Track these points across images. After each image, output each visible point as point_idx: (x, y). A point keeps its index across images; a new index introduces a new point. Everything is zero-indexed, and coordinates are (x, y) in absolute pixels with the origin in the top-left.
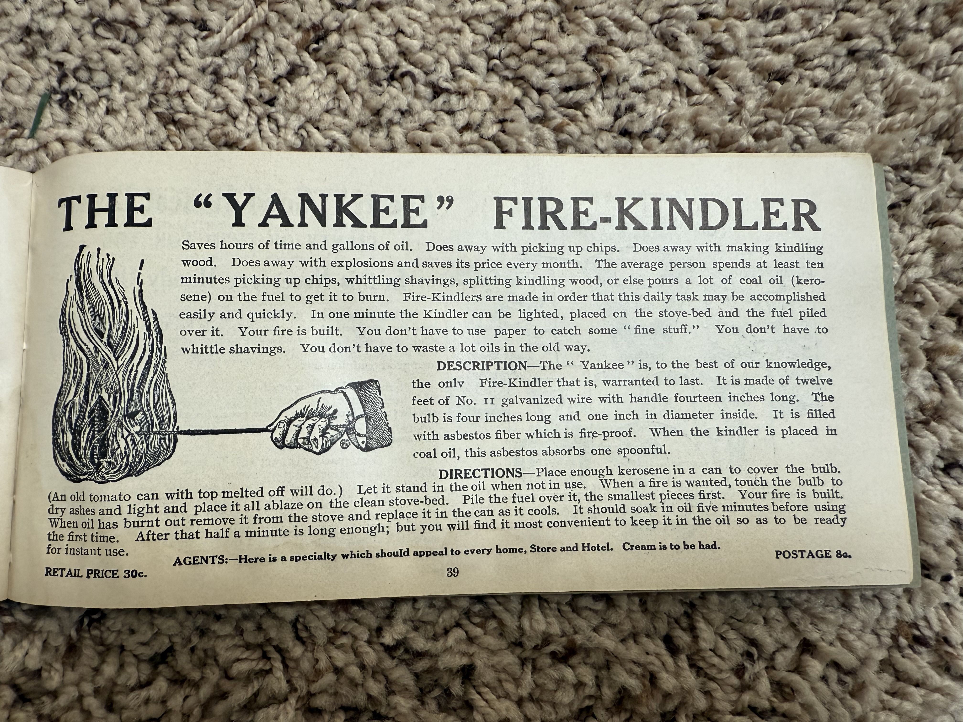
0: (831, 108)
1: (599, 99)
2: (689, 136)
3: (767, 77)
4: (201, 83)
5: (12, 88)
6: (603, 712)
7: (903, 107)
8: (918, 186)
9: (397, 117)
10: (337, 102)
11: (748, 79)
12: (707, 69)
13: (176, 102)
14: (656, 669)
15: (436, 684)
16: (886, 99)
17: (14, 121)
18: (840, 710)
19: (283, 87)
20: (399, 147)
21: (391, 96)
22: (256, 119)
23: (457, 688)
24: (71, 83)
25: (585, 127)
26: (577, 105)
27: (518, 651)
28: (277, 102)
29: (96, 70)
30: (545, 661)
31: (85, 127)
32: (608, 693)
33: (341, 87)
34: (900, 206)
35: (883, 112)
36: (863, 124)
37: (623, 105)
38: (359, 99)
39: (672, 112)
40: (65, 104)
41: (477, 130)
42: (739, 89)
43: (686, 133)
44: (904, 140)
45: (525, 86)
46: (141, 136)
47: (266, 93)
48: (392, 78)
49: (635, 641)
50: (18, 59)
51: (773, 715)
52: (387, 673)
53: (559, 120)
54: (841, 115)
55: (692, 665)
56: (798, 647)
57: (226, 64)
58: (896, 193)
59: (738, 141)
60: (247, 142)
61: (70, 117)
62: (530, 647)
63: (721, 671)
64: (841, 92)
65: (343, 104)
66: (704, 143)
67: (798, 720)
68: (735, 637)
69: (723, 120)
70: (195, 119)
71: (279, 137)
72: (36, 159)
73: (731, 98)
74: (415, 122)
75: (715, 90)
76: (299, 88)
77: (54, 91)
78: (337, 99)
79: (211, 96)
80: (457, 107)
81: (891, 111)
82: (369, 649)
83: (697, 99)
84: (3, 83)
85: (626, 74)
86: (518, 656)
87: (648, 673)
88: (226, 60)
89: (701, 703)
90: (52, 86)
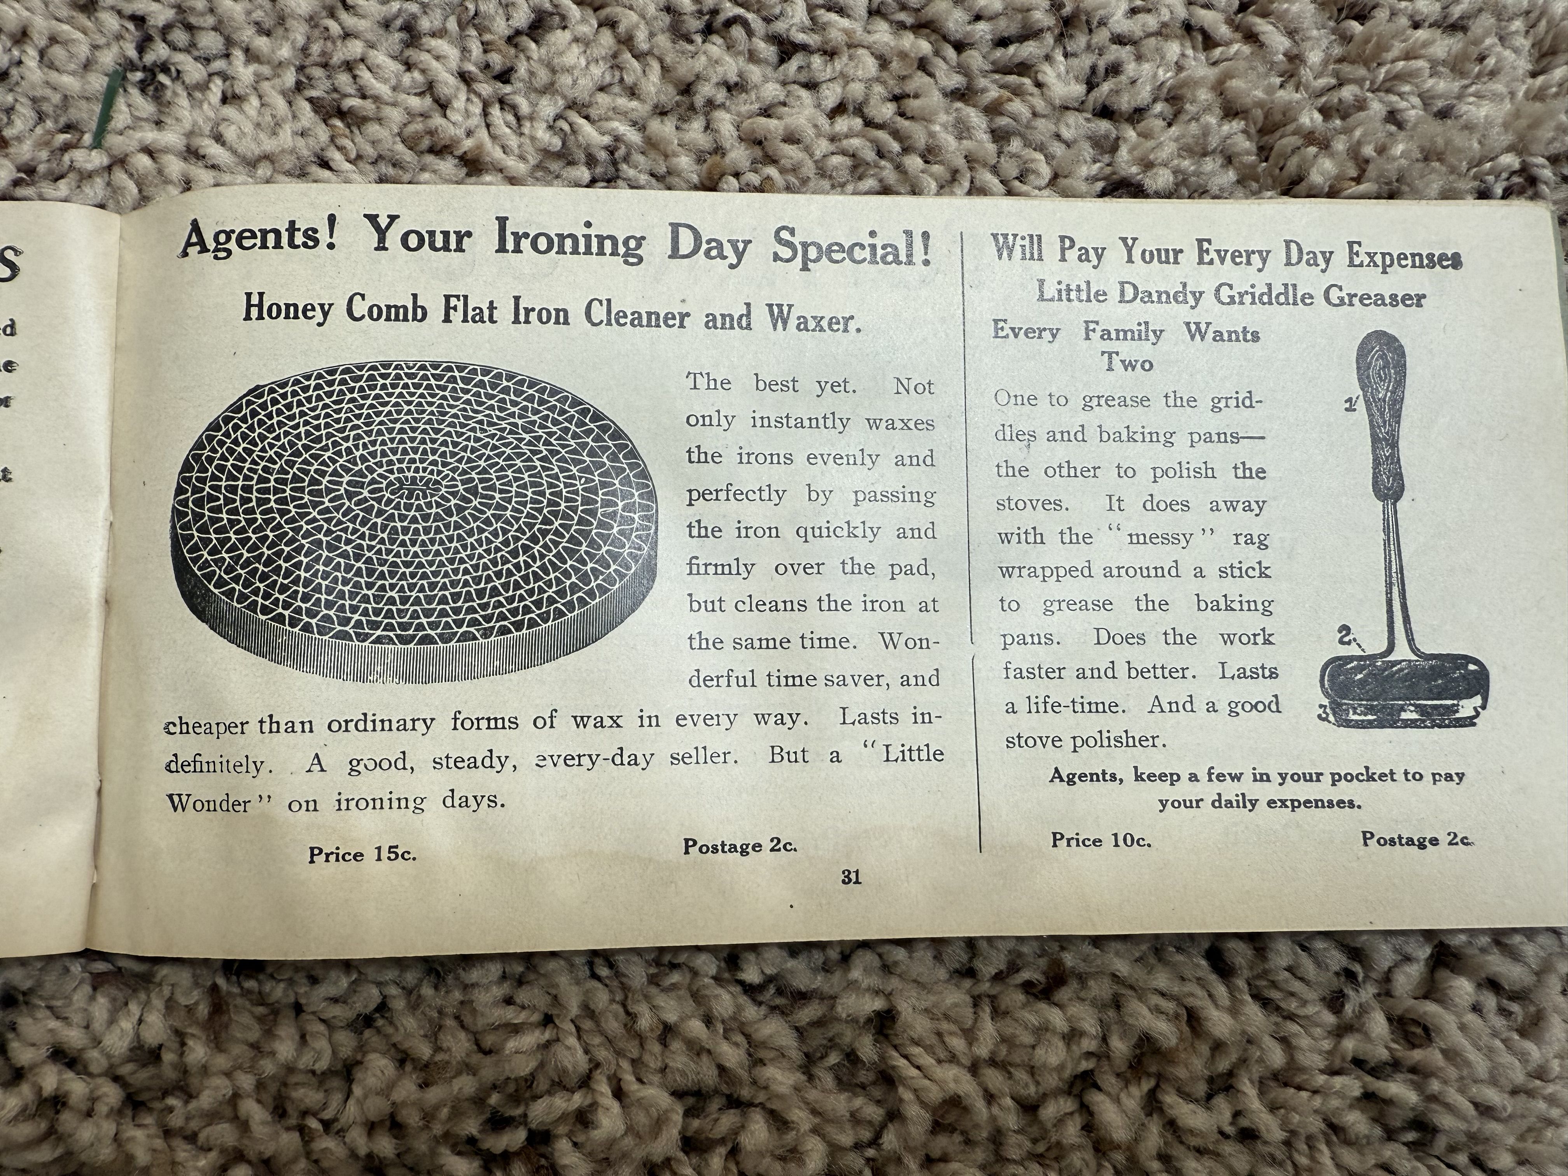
0: (1444, 63)
1: (1060, 58)
2: (1213, 114)
3: (1336, 12)
4: (384, 46)
5: (57, 63)
6: (1113, 1080)
7: (1562, 58)
9: (721, 95)
10: (617, 74)
11: (1308, 15)
12: (1236, 3)
13: (343, 79)
14: (1198, 1003)
15: (832, 1044)
16: (1533, 46)
17: (63, 121)
18: (1507, 1058)
19: (523, 50)
20: (728, 146)
21: (710, 59)
22: (481, 105)
23: (867, 1048)
24: (159, 51)
25: (1040, 104)
26: (1023, 68)
27: (967, 983)
28: (514, 77)
29: (203, 29)
30: (1014, 998)
31: (187, 126)
32: (1120, 1046)
33: (624, 48)
35: (1530, 67)
36: (1498, 87)
37: (1102, 64)
38: (656, 66)
39: (1183, 75)
40: (152, 88)
41: (858, 112)
42: (1291, 33)
43: (1207, 109)
45: (934, 37)
46: (286, 138)
47: (496, 60)
48: (708, 31)
49: (1161, 960)
50: (65, 12)
51: (1395, 1071)
52: (749, 1030)
53: (994, 93)
54: (1462, 74)
55: (1256, 997)
56: (1427, 959)
57: (425, 13)
58: (1555, 203)
59: (1295, 120)
60: (468, 144)
61: (160, 112)
62: (988, 976)
63: (1304, 1003)
64: (1460, 35)
65: (628, 74)
66: (1237, 125)
67: (1437, 1077)
68: (1325, 945)
69: (1269, 84)
70: (378, 108)
71: (521, 134)
72: (109, 184)
73: (1282, 49)
74: (751, 103)
75: (1251, 37)
76: (553, 49)
77: (131, 66)
78: (618, 67)
79: (402, 68)
80: (822, 76)
81: (1542, 66)
82: (720, 991)
83: (1222, 53)
84: (42, 53)
85: (1102, 12)
86: (969, 992)
87: (1184, 1012)
88: (424, 6)
89: (1276, 1057)
90: (126, 58)
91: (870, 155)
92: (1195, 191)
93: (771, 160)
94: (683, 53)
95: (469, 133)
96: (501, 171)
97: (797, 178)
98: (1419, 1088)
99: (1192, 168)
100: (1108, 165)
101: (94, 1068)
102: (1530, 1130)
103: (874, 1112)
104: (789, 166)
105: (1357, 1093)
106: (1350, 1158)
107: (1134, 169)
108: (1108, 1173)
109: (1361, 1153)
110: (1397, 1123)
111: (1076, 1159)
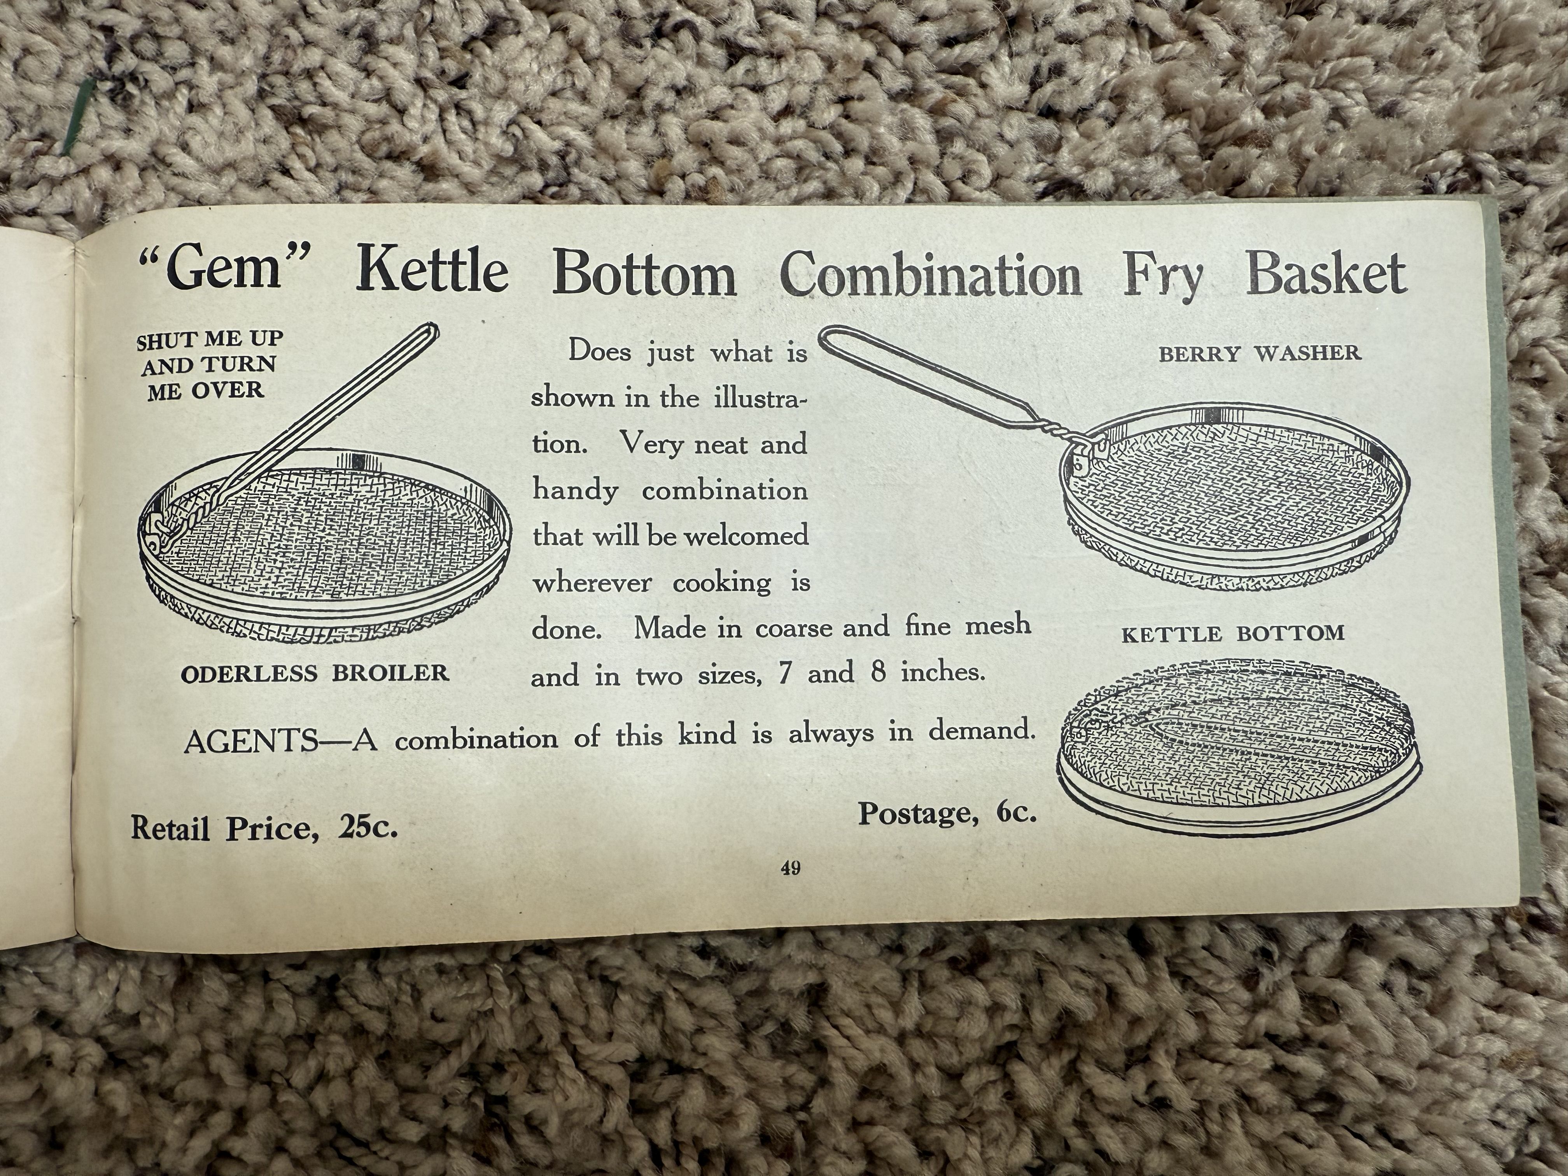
0: (1391, 58)
1: (1004, 57)
2: (1155, 114)
3: (1284, 8)
4: (343, 54)
5: (30, 74)
6: (1034, 1051)
7: (1511, 52)
8: (1536, 184)
9: (670, 99)
10: (569, 78)
11: (1253, 12)
13: (304, 87)
14: (1118, 980)
15: (768, 1014)
16: (1483, 39)
17: (37, 129)
18: (1413, 1034)
19: (479, 56)
20: (676, 149)
21: (658, 64)
22: (437, 111)
23: (800, 1019)
24: (127, 61)
25: (983, 105)
26: (968, 69)
27: (897, 959)
28: (470, 82)
29: (169, 38)
30: (939, 974)
31: (154, 134)
32: (1041, 1020)
33: (575, 52)
34: (1510, 218)
35: (1479, 61)
36: (1446, 83)
37: (1045, 64)
38: (606, 71)
39: (1125, 75)
40: (120, 97)
41: (803, 115)
42: (1237, 31)
43: (1149, 109)
44: (1514, 107)
45: (880, 38)
46: (248, 145)
47: (452, 67)
48: (658, 34)
49: (1083, 938)
50: (37, 23)
51: (1305, 1046)
53: (938, 94)
54: (1409, 69)
55: (1174, 974)
56: (1342, 940)
57: (383, 20)
58: (1500, 198)
59: (1237, 119)
60: (424, 150)
61: (129, 120)
62: (915, 952)
63: (1220, 980)
64: (1408, 29)
65: (580, 80)
66: (1181, 124)
67: (1345, 1052)
68: (1243, 926)
69: (1211, 84)
70: (337, 115)
71: (477, 139)
73: (1225, 47)
74: (700, 107)
75: (1197, 34)
76: (506, 55)
77: (102, 76)
78: (570, 72)
79: (361, 75)
80: (768, 79)
81: (1492, 59)
83: (1168, 50)
84: (16, 64)
85: (1048, 12)
86: (898, 969)
87: (1105, 988)
88: (382, 13)
89: (1190, 1031)
90: (96, 68)
91: (814, 156)
92: (1137, 190)
93: (717, 161)
94: (633, 58)
96: (457, 176)
97: (741, 179)
98: (1326, 1062)
99: (1133, 168)
100: (1051, 165)
101: (78, 1030)
102: (1435, 1102)
103: (805, 1079)
104: (734, 167)
105: (1267, 1065)
106: (1260, 1127)
107: (1075, 170)
108: (1027, 1139)
109: (1270, 1121)
110: (1307, 1095)
111: (995, 1125)
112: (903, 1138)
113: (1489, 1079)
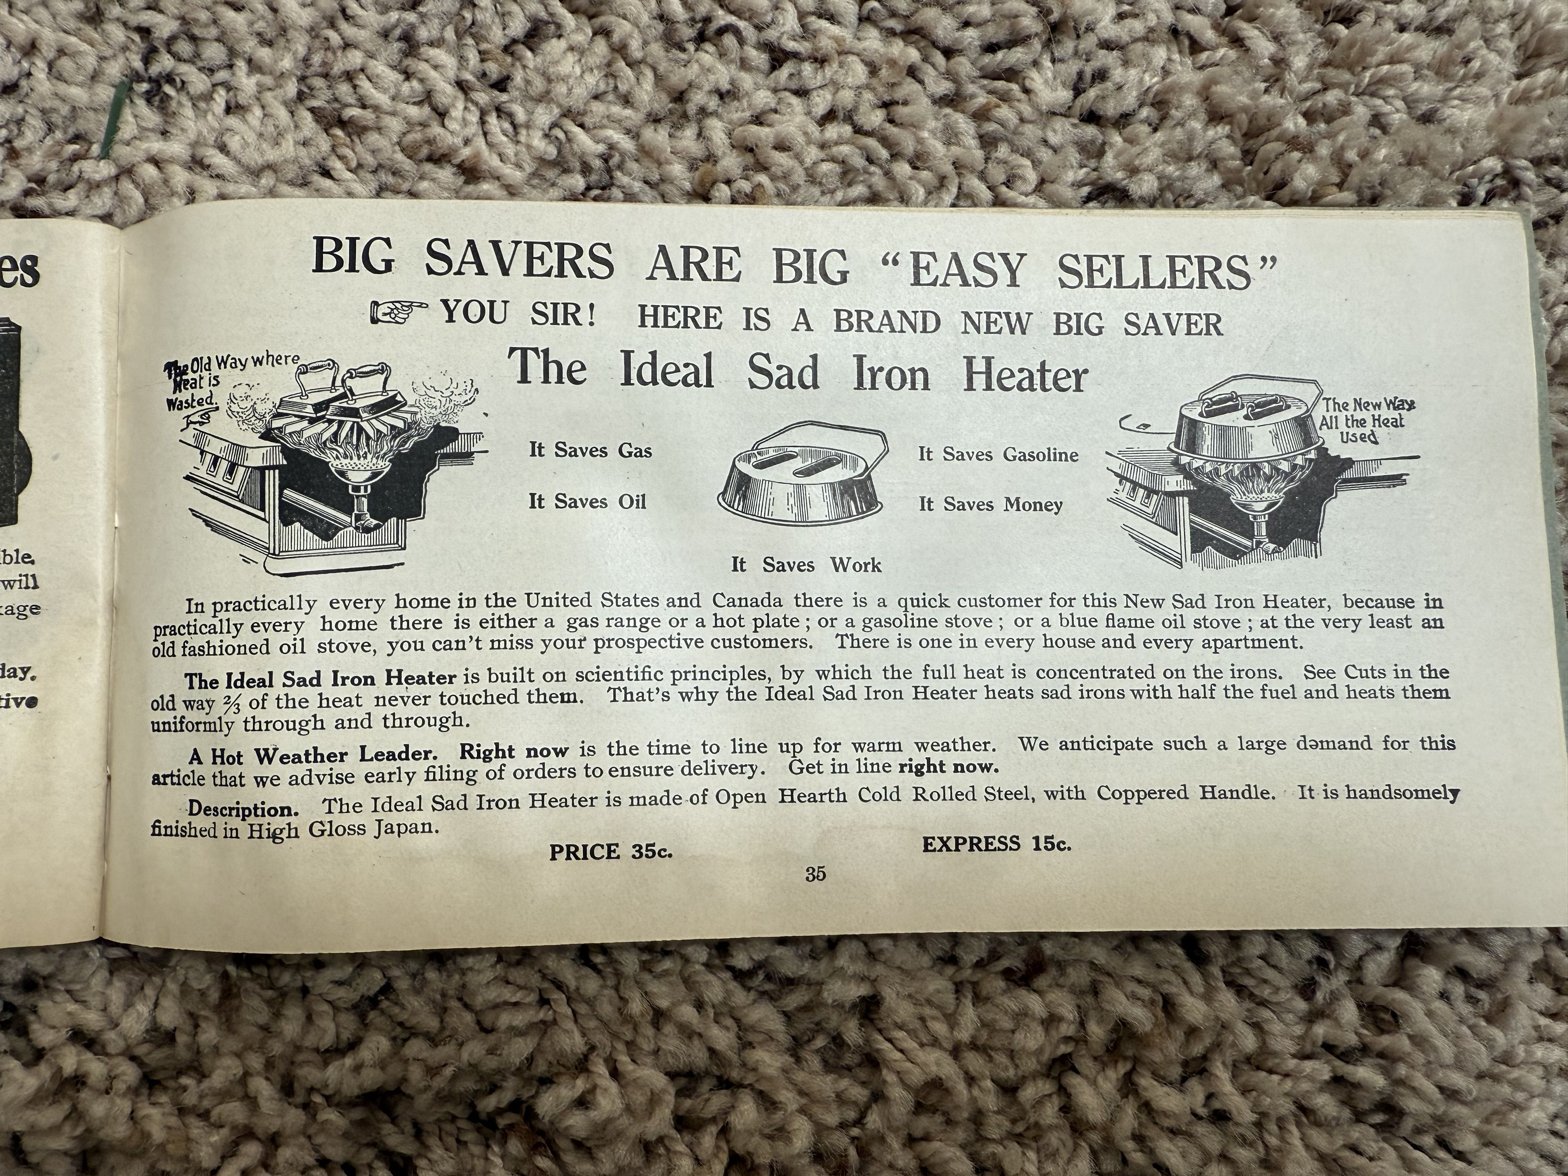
0: (1429, 66)
1: (1048, 64)
2: (1198, 120)
3: (1322, 16)
4: (383, 56)
5: (65, 74)
6: (1090, 1063)
7: (1547, 60)
9: (713, 103)
10: (611, 82)
11: (1294, 19)
12: (1223, 7)
13: (344, 89)
14: (1174, 990)
15: (819, 1028)
16: (1519, 48)
17: (71, 131)
18: (1472, 1044)
19: (519, 59)
20: (720, 153)
21: (702, 67)
22: (478, 114)
23: (852, 1033)
24: (165, 63)
25: (1027, 110)
26: (1011, 74)
27: (950, 970)
28: (510, 86)
29: (204, 39)
30: (995, 985)
31: (192, 136)
32: (1097, 1031)
33: (618, 56)
34: (1546, 224)
35: (1515, 69)
36: (1483, 90)
37: (1088, 70)
38: (649, 74)
39: (1169, 80)
40: (157, 98)
41: (847, 120)
42: (1276, 38)
43: (1192, 115)
44: (1551, 114)
45: (922, 44)
46: (288, 148)
47: (493, 69)
48: (701, 39)
49: (1137, 948)
50: (72, 24)
51: (1364, 1056)
52: (738, 1014)
53: (982, 99)
54: (1447, 77)
55: (1230, 984)
56: (1398, 948)
57: (423, 22)
58: (1538, 204)
59: (1279, 125)
60: (466, 153)
61: (165, 122)
62: (969, 963)
63: (1277, 990)
64: (1446, 37)
65: (622, 83)
66: (1222, 130)
67: (1405, 1062)
68: (1299, 935)
69: (1254, 89)
70: (378, 117)
71: (518, 142)
72: (116, 193)
73: (1267, 54)
74: (743, 111)
75: (1237, 41)
76: (548, 59)
77: (137, 77)
78: (612, 75)
79: (401, 77)
80: (812, 84)
81: (1527, 68)
82: (710, 977)
83: (1208, 58)
84: (51, 65)
85: (1089, 18)
86: (951, 979)
88: (422, 16)
89: (1249, 1042)
90: (132, 69)
91: (858, 161)
92: (1180, 195)
93: (762, 167)
94: (676, 61)
95: (467, 142)
96: (498, 178)
97: (787, 184)
98: (1386, 1072)
99: (1177, 173)
100: (1094, 170)
101: (111, 1049)
102: (1495, 1112)
103: (859, 1093)
104: (780, 174)
105: (1327, 1076)
106: (1319, 1139)
107: (1120, 175)
108: (1085, 1152)
109: (1330, 1134)
110: (1365, 1106)
111: (1054, 1139)
112: (959, 1153)
113: (1547, 1089)
